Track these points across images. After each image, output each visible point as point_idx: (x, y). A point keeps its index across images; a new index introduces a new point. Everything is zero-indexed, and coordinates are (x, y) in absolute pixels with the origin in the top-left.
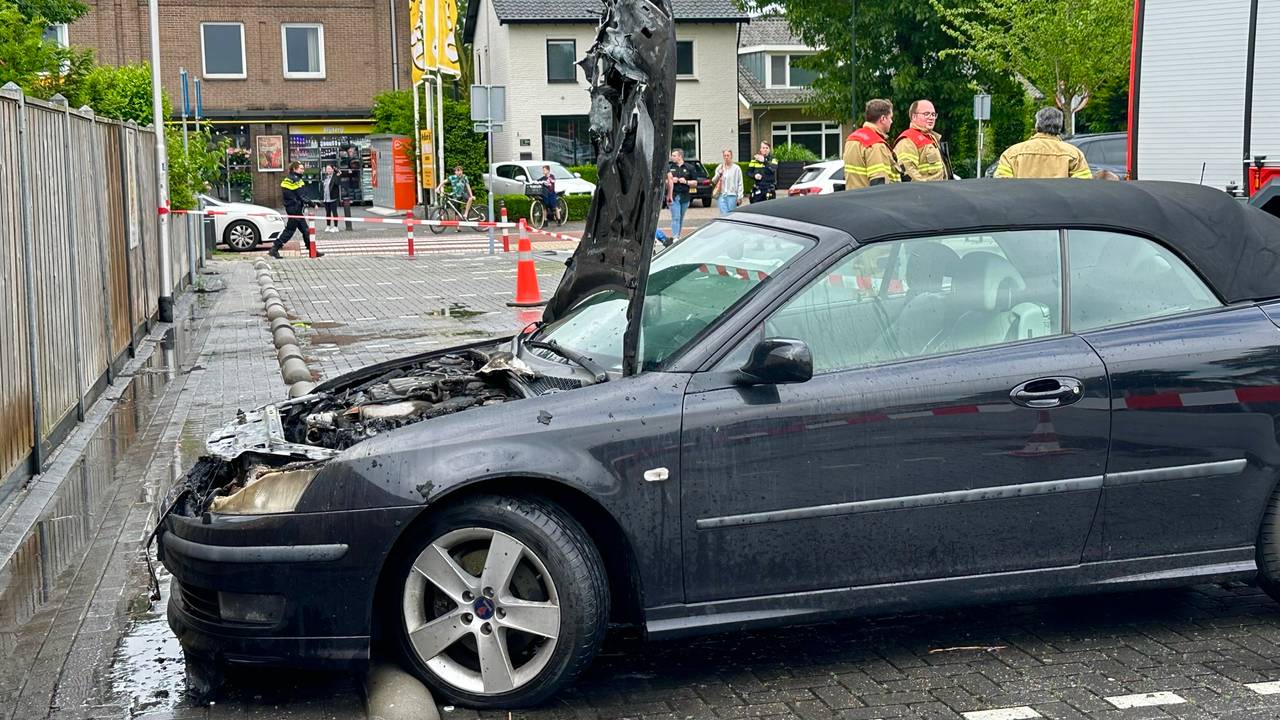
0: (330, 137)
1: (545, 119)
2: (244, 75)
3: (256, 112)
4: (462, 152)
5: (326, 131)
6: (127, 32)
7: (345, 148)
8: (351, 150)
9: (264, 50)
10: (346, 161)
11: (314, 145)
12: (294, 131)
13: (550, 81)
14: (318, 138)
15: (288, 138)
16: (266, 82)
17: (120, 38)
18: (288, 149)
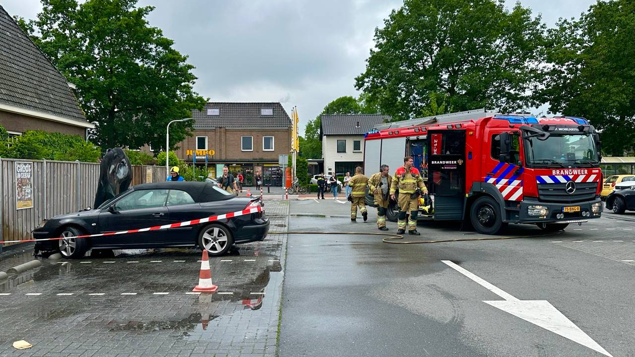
0: (274, 167)
1: (336, 163)
2: (252, 150)
3: (255, 160)
4: (301, 172)
5: (274, 165)
6: (222, 139)
7: (278, 170)
8: (280, 171)
9: (258, 143)
10: (278, 174)
11: (270, 169)
12: (265, 165)
13: (338, 152)
14: (271, 167)
15: (263, 167)
16: (258, 152)
17: (220, 140)
18: (263, 170)
